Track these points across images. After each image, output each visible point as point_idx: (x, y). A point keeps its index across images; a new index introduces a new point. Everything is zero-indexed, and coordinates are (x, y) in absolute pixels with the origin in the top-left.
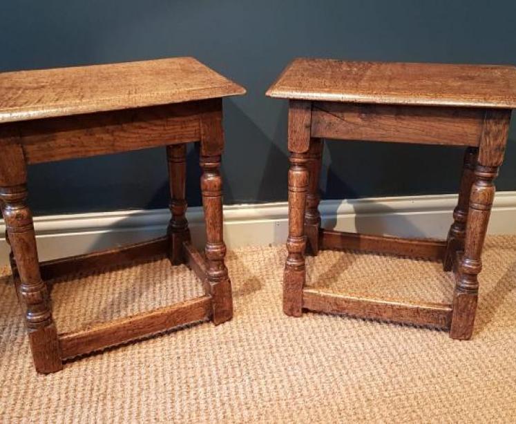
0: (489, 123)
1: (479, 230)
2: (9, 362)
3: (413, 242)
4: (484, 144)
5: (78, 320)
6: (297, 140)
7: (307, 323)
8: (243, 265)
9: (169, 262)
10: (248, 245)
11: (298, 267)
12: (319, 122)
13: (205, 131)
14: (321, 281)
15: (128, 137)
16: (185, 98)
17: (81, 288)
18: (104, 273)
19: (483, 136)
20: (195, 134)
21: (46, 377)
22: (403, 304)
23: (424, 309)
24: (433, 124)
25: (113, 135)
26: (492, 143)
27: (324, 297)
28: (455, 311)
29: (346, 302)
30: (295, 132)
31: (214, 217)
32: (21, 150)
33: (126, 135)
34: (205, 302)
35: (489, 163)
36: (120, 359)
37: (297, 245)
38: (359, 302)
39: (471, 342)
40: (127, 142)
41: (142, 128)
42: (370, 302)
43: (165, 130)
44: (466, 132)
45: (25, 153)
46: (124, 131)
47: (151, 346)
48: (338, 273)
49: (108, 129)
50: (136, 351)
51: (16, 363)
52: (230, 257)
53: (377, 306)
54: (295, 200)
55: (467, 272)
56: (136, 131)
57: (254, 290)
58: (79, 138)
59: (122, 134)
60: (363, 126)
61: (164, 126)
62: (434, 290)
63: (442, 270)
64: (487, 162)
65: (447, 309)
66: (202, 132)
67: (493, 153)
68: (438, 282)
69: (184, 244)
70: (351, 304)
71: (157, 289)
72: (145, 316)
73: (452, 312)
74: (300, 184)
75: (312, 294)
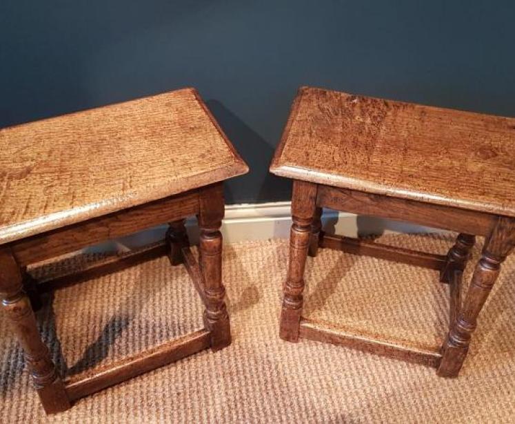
0: (505, 221)
1: (478, 302)
2: (20, 397)
3: (413, 255)
4: (496, 237)
5: (81, 342)
6: (301, 208)
7: (302, 350)
8: (241, 265)
9: (168, 260)
10: (247, 239)
11: (296, 306)
12: (325, 195)
13: (204, 205)
14: (318, 293)
15: (123, 226)
16: (183, 188)
17: (82, 297)
18: (104, 275)
19: (496, 230)
20: (194, 210)
21: (55, 417)
22: (395, 346)
23: (415, 353)
24: (445, 213)
25: (108, 227)
26: (504, 237)
27: (320, 332)
28: (444, 358)
29: (340, 338)
30: (299, 200)
31: (213, 270)
32: (12, 258)
33: (121, 224)
34: (204, 337)
35: (498, 253)
36: (124, 395)
37: (296, 290)
38: (353, 339)
39: (456, 381)
40: (123, 230)
41: (138, 215)
42: (364, 341)
43: (162, 212)
44: (478, 225)
45: (16, 259)
46: (120, 221)
47: (152, 378)
48: (336, 282)
49: (102, 223)
50: (138, 384)
51: (26, 397)
52: (229, 254)
53: (371, 345)
54: (296, 255)
55: (462, 332)
56: (132, 219)
57: (252, 303)
58: (73, 236)
59: (117, 224)
60: (372, 205)
61: (161, 208)
62: (427, 308)
63: (437, 280)
64: (495, 251)
65: (437, 355)
66: (201, 206)
67: (504, 245)
68: (432, 297)
69: (183, 251)
70: (346, 341)
71: (157, 299)
72: (146, 357)
73: (442, 358)
74: (302, 243)
75: (308, 328)
